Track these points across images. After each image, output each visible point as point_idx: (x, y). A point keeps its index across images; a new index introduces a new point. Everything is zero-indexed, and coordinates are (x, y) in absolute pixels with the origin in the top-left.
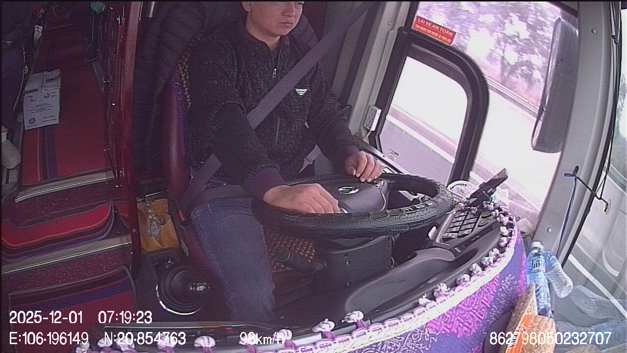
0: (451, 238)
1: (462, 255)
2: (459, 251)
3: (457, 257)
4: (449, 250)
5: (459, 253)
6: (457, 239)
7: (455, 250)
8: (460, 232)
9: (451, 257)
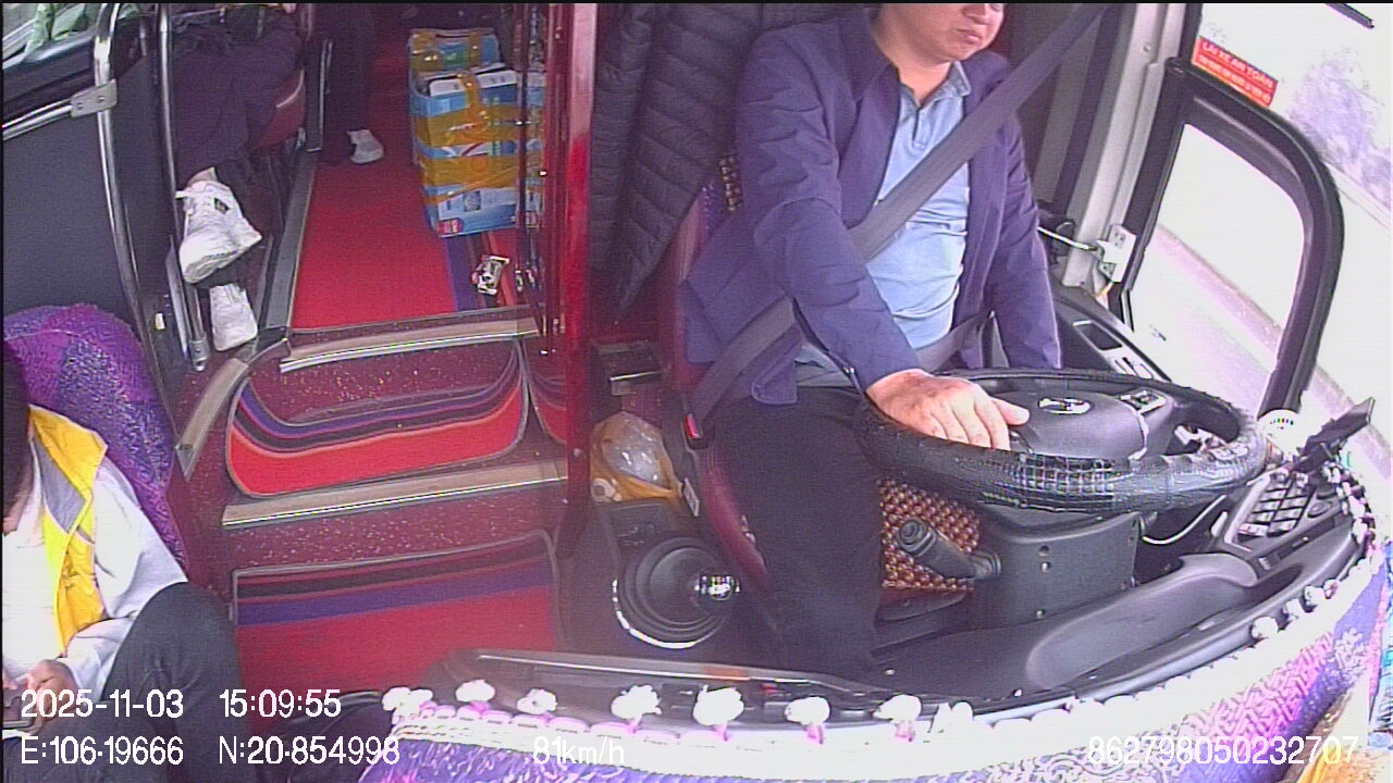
0: (1254, 537)
1: (1269, 576)
2: (1267, 567)
3: (1261, 580)
4: (1248, 562)
5: (1267, 571)
6: (1266, 538)
7: (1259, 563)
8: (1273, 525)
9: (1249, 578)
